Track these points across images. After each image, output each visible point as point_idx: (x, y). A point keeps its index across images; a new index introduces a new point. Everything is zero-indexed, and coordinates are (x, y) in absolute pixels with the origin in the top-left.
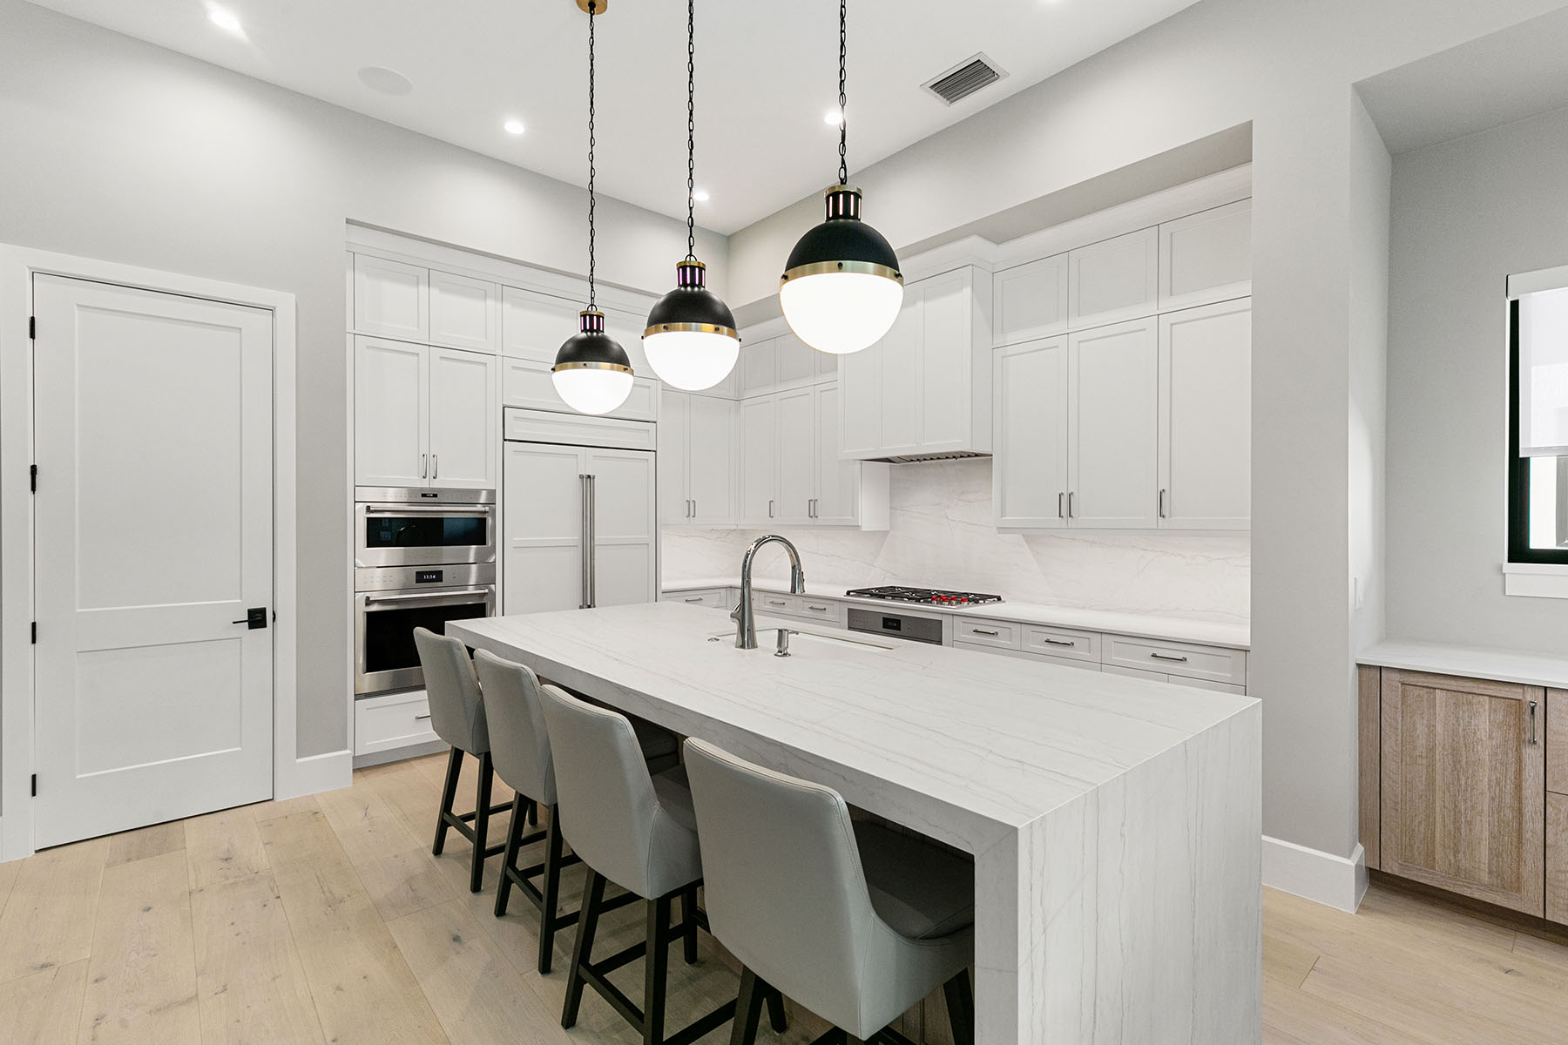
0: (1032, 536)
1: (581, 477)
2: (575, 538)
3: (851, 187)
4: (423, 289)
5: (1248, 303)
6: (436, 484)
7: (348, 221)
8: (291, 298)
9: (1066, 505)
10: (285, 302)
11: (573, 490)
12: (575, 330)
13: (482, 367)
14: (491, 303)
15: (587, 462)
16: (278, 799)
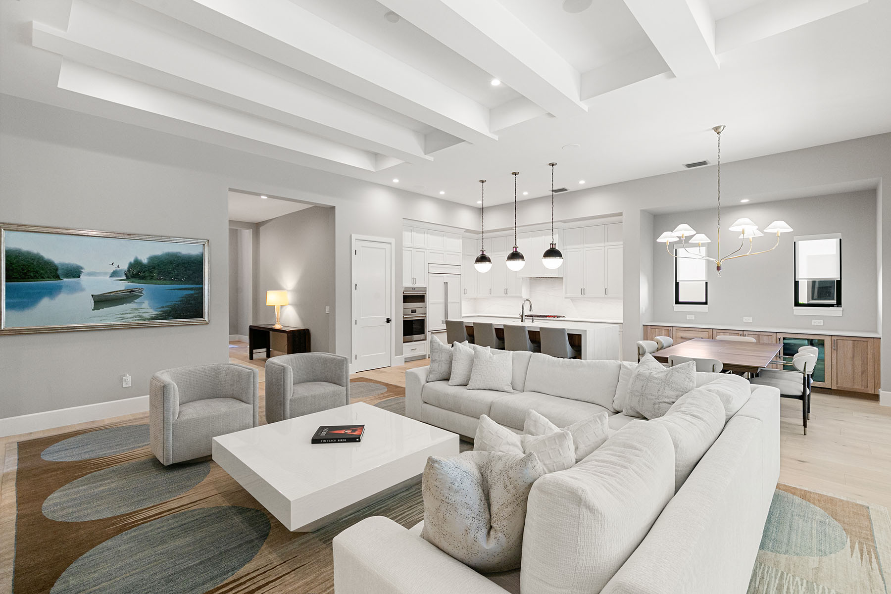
0: (573, 299)
1: (445, 283)
2: (443, 301)
3: (554, 243)
4: (413, 233)
5: (622, 246)
6: (415, 286)
7: (403, 218)
8: (394, 240)
9: (583, 291)
10: (393, 241)
11: (442, 286)
12: (479, 255)
13: (423, 253)
14: (426, 235)
15: (446, 278)
16: (392, 366)
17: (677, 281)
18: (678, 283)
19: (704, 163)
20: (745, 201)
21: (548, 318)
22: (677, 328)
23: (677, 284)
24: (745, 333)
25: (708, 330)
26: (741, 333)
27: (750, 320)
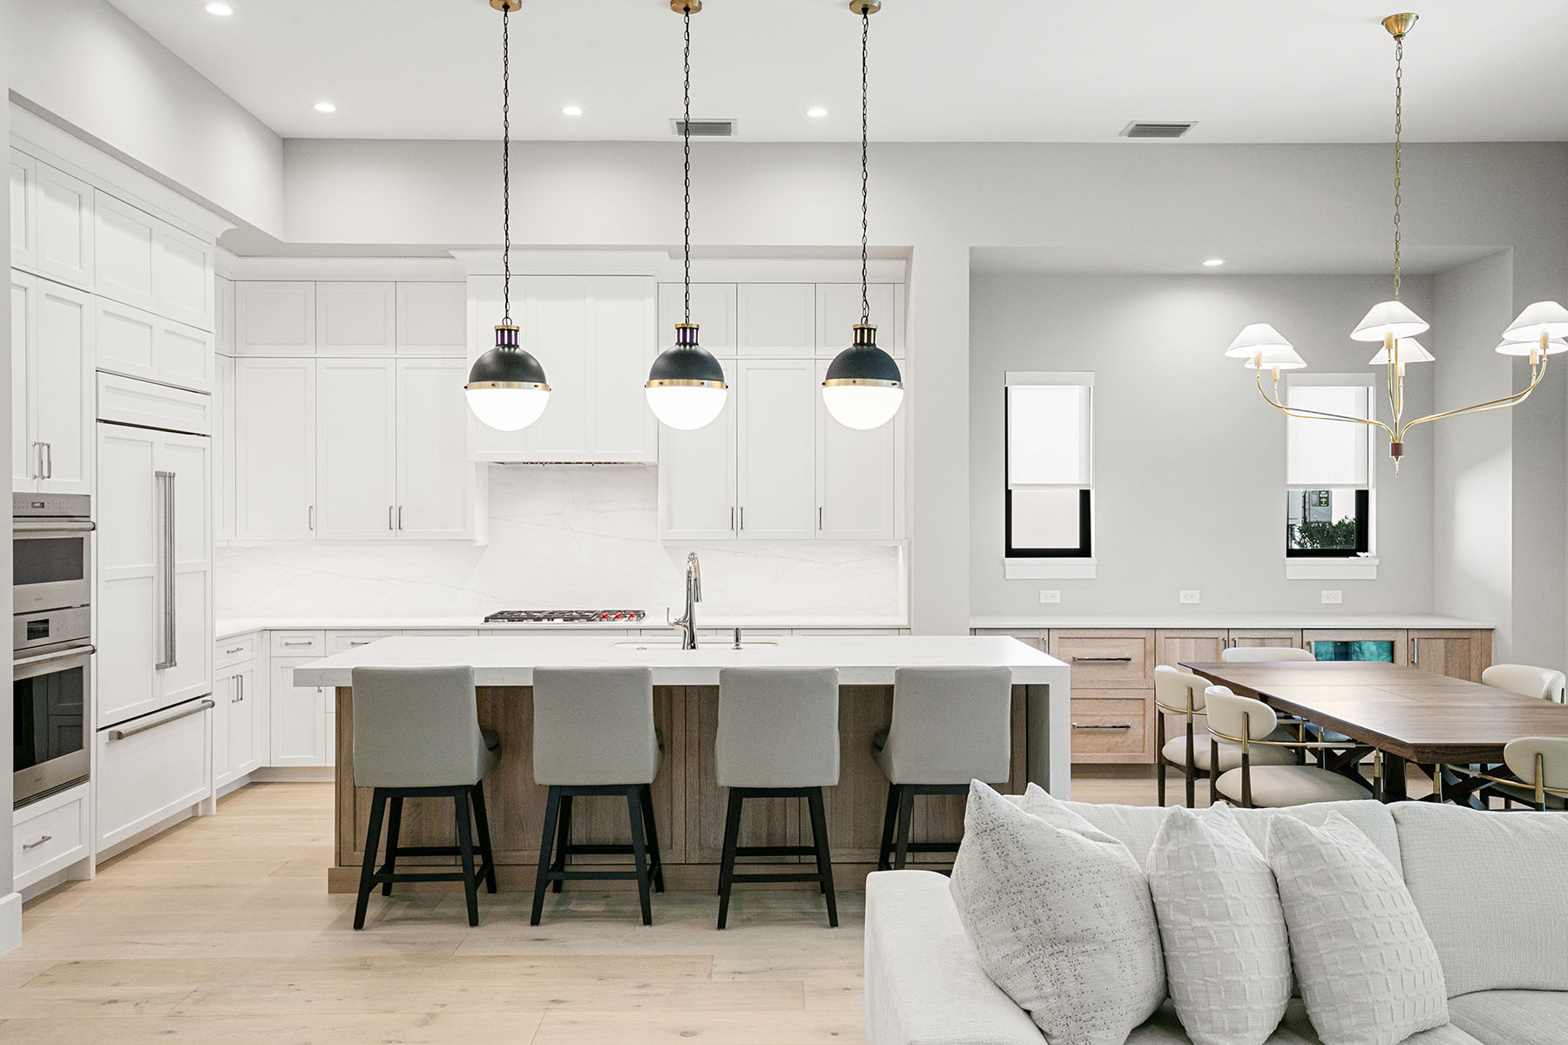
1: (160, 475)
2: (153, 564)
6: (46, 487)
13: (79, 311)
14: (85, 214)
15: (167, 454)
17: (1009, 488)
18: (1011, 491)
19: (1177, 129)
20: (1214, 263)
21: (622, 622)
22: (1063, 634)
23: (1008, 493)
24: (1233, 635)
25: (1143, 634)
26: (1224, 635)
27: (1190, 596)
